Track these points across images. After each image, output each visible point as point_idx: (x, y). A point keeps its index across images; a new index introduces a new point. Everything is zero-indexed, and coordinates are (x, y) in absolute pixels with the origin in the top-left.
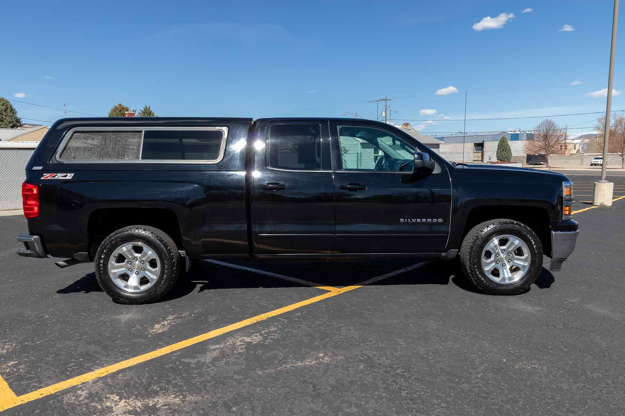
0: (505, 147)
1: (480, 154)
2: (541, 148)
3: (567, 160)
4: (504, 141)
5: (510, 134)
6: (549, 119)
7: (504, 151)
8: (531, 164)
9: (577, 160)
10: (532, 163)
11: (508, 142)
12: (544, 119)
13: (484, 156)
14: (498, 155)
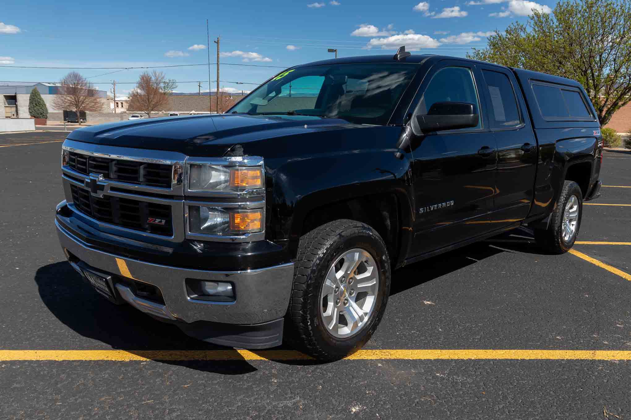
0: (38, 101)
1: (14, 109)
2: (71, 104)
3: (108, 118)
4: (36, 94)
5: (47, 86)
6: (76, 71)
7: (37, 105)
8: (69, 122)
9: (116, 118)
10: (70, 120)
11: (41, 95)
12: (72, 71)
13: (19, 112)
14: (31, 111)
